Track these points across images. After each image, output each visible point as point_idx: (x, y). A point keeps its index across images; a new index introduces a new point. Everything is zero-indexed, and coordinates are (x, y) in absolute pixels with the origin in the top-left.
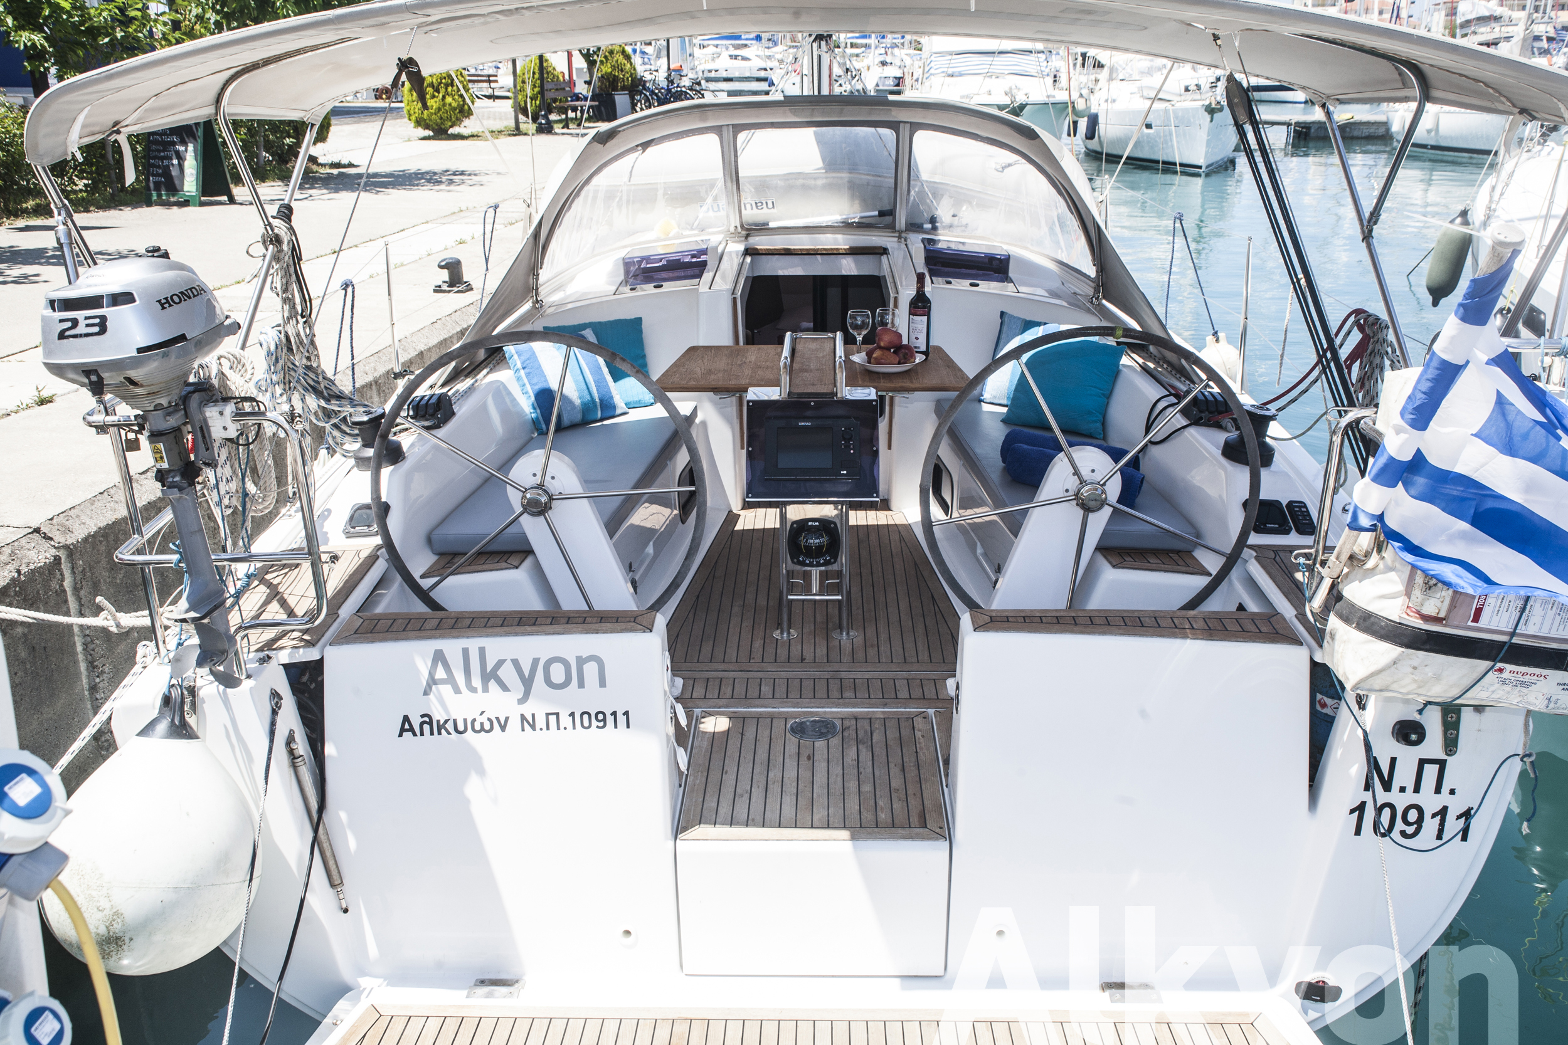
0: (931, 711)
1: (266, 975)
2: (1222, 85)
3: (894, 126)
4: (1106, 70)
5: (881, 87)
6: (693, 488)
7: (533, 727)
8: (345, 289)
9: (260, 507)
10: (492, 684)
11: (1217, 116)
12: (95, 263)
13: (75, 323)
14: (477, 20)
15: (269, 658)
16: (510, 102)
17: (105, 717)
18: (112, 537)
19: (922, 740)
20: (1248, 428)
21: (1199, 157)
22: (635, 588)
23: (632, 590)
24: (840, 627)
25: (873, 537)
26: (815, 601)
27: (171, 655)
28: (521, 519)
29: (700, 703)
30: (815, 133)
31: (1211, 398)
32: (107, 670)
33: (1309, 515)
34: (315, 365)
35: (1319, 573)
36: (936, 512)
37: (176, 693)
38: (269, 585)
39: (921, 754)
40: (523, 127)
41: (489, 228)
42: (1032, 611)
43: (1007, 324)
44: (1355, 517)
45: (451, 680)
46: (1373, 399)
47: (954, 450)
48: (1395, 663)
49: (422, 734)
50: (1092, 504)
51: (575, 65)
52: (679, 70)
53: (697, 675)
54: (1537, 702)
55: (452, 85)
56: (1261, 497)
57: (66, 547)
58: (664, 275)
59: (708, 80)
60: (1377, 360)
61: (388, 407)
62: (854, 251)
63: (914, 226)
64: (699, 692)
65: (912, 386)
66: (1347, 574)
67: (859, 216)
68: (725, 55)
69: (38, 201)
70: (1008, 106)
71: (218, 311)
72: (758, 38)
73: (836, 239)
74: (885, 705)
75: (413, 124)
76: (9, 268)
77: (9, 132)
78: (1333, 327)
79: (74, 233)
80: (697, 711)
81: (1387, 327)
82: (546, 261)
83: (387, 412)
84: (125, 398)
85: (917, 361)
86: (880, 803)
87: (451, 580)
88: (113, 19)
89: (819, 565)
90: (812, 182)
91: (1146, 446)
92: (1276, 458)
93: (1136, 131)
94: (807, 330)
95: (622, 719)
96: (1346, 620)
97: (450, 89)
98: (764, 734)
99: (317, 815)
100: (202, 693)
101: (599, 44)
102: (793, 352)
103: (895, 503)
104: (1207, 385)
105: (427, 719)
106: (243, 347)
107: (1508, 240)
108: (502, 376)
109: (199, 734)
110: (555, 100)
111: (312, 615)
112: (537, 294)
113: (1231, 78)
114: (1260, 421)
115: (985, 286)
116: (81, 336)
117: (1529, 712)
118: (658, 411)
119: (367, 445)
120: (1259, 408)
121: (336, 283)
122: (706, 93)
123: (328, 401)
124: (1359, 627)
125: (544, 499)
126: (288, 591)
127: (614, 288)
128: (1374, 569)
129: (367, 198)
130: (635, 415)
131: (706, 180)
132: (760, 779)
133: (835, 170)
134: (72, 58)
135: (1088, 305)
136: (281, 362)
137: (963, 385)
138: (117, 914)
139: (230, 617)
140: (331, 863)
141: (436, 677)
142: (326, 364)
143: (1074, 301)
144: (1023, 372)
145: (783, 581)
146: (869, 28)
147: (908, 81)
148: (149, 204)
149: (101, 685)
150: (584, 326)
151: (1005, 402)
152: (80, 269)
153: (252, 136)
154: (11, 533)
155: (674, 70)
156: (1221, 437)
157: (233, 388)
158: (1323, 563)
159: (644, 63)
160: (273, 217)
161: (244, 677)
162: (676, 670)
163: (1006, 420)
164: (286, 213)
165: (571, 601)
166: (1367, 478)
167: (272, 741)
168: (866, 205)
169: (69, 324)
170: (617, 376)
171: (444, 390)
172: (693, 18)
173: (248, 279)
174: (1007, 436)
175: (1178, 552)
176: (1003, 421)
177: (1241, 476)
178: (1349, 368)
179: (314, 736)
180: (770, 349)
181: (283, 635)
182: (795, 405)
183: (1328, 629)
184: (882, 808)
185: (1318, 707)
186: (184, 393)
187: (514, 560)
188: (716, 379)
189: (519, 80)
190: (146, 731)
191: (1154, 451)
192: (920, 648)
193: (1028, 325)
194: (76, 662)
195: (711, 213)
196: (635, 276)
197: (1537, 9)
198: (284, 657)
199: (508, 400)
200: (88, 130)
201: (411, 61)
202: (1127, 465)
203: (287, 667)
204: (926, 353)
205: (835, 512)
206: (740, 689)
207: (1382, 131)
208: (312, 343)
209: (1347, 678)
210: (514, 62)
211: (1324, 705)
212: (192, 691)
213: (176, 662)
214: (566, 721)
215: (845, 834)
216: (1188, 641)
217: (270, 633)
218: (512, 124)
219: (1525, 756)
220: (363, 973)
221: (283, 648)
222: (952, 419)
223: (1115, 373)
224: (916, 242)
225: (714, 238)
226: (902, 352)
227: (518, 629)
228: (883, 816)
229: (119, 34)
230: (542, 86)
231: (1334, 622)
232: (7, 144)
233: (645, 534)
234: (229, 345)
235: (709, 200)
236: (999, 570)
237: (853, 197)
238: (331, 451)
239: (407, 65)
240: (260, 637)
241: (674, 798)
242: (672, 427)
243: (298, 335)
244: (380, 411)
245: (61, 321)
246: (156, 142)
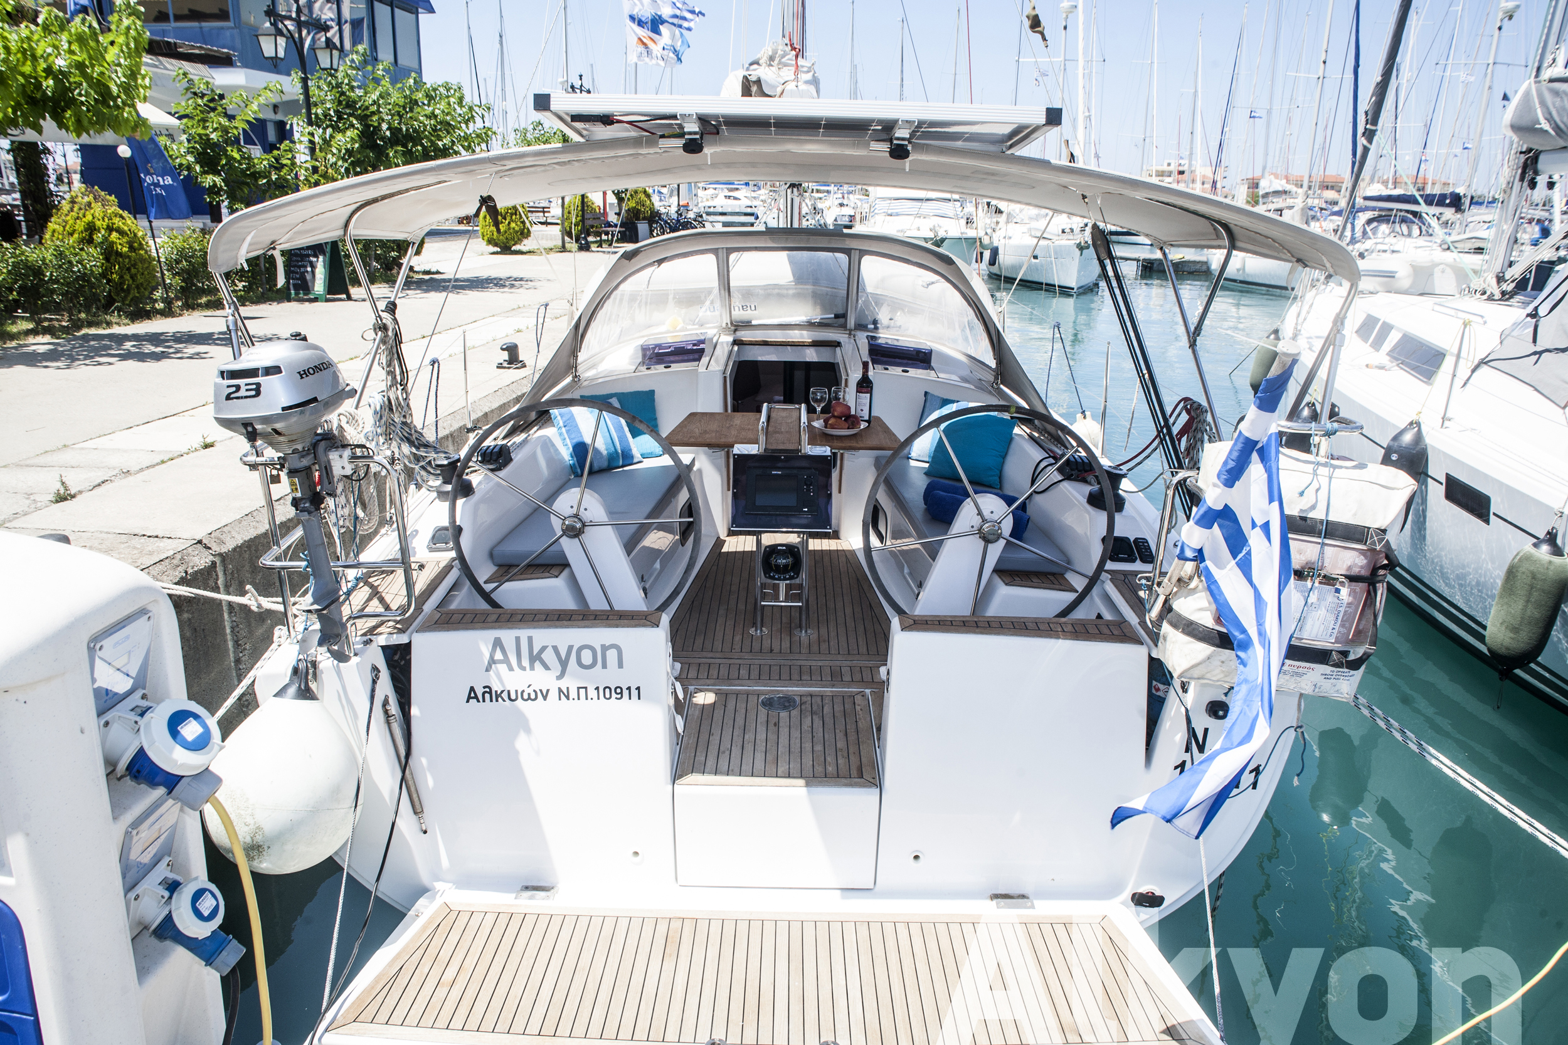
0: (868, 691)
1: (367, 878)
2: (1088, 230)
3: (847, 251)
4: (1004, 215)
5: (839, 223)
6: (691, 520)
7: (568, 697)
8: (433, 365)
9: (366, 528)
10: (537, 664)
11: (1084, 251)
12: (253, 345)
13: (238, 388)
14: (539, 169)
15: (371, 641)
16: (559, 227)
17: (250, 682)
18: (253, 548)
19: (860, 712)
20: (1106, 483)
21: (1072, 281)
22: (646, 594)
23: (643, 595)
24: (800, 627)
25: (826, 559)
26: (782, 606)
27: (299, 637)
28: (561, 540)
29: (694, 682)
30: (788, 255)
31: (1079, 460)
32: (248, 647)
33: (1150, 549)
34: (409, 422)
35: (1156, 591)
36: (875, 541)
37: (302, 666)
38: (372, 586)
39: (860, 724)
40: (567, 246)
41: (541, 320)
42: (945, 616)
43: (929, 401)
44: (1182, 550)
45: (506, 660)
46: (1195, 464)
47: (887, 494)
48: (1209, 658)
49: (484, 701)
50: (991, 537)
51: (608, 201)
52: (686, 206)
53: (692, 661)
54: (1307, 688)
55: (516, 214)
56: (1116, 534)
57: (220, 555)
58: (672, 358)
59: (708, 214)
60: (1199, 435)
61: (463, 453)
62: (816, 344)
63: (861, 327)
64: (692, 674)
65: (858, 446)
66: (1176, 592)
67: (819, 317)
68: (721, 196)
69: (209, 298)
70: (932, 239)
71: (341, 381)
72: (747, 184)
73: (802, 335)
74: (833, 686)
75: (485, 243)
76: (185, 347)
77: (191, 248)
78: (1168, 410)
79: (240, 323)
80: (691, 688)
81: (1206, 411)
82: (583, 346)
83: (462, 458)
84: (271, 444)
85: (862, 427)
86: (829, 759)
87: (508, 586)
88: (271, 166)
89: (785, 579)
90: (785, 292)
91: (1031, 494)
92: (1127, 505)
93: (1026, 260)
94: (779, 402)
95: (634, 693)
96: (1175, 626)
97: (514, 217)
98: (741, 706)
99: (405, 761)
100: (321, 666)
101: (626, 187)
102: (769, 418)
103: (842, 534)
104: (1077, 451)
105: (488, 690)
106: (357, 408)
107: (1289, 352)
108: (549, 432)
109: (319, 696)
110: (592, 227)
111: (403, 609)
112: (576, 371)
113: (1095, 227)
114: (1115, 478)
115: (914, 372)
116: (242, 398)
117: (1301, 695)
118: (666, 461)
119: (446, 482)
120: (1114, 468)
121: (427, 361)
122: (707, 224)
123: (418, 448)
124: (1184, 632)
125: (578, 525)
126: (386, 591)
127: (634, 368)
128: (1195, 589)
129: (453, 297)
130: (648, 463)
131: (705, 288)
132: (738, 741)
133: (802, 283)
134: (238, 194)
135: (990, 388)
136: (384, 419)
137: (896, 446)
138: (259, 828)
139: (342, 609)
140: (415, 796)
141: (496, 658)
142: (417, 421)
143: (980, 385)
144: (941, 437)
145: (758, 591)
146: (830, 180)
147: (858, 218)
148: (289, 300)
149: (243, 659)
150: (611, 396)
151: (927, 459)
152: (243, 349)
153: (366, 251)
154: (183, 543)
155: (683, 206)
156: (1087, 489)
157: (349, 438)
158: (1159, 584)
159: (661, 200)
160: (382, 311)
161: (352, 655)
162: (676, 657)
163: (928, 473)
164: (392, 308)
165: (596, 602)
166: (1191, 522)
167: (372, 703)
168: (825, 309)
169: (234, 389)
170: (635, 433)
171: (505, 442)
172: (699, 169)
173: (362, 357)
174: (929, 485)
175: (1054, 574)
176: (926, 474)
177: (1102, 517)
178: (1179, 440)
179: (403, 700)
180: (751, 416)
181: (382, 623)
182: (769, 459)
183: (1162, 633)
184: (830, 763)
185: (1154, 691)
186: (314, 441)
187: (554, 571)
188: (710, 438)
189: (566, 211)
190: (279, 694)
191: (1038, 498)
192: (860, 643)
193: (946, 402)
194: (225, 641)
195: (708, 313)
196: (650, 358)
197: (1310, 188)
198: (382, 640)
199: (552, 450)
200: (253, 247)
201: (490, 198)
202: (1017, 508)
203: (384, 648)
204: (869, 421)
205: (799, 540)
206: (724, 672)
207: (1204, 268)
208: (408, 405)
209: (1175, 669)
210: (563, 198)
211: (1158, 690)
212: (314, 664)
213: (303, 643)
214: (592, 693)
215: (801, 782)
216: (1060, 640)
217: (372, 622)
218: (560, 243)
219: (1298, 727)
220: (438, 879)
221: (381, 634)
222: (887, 471)
223: (1010, 439)
224: (862, 338)
225: (710, 332)
226: (851, 420)
227: (557, 623)
228: (830, 769)
229: (274, 177)
230: (583, 216)
231: (1166, 627)
232: (190, 257)
233: (654, 553)
234: (348, 405)
235: (708, 303)
236: (920, 585)
237: (815, 304)
238: (419, 487)
239: (487, 201)
240: (364, 624)
241: (672, 753)
242: (676, 472)
243: (397, 398)
244: (457, 457)
245: (228, 387)
246: (296, 255)
